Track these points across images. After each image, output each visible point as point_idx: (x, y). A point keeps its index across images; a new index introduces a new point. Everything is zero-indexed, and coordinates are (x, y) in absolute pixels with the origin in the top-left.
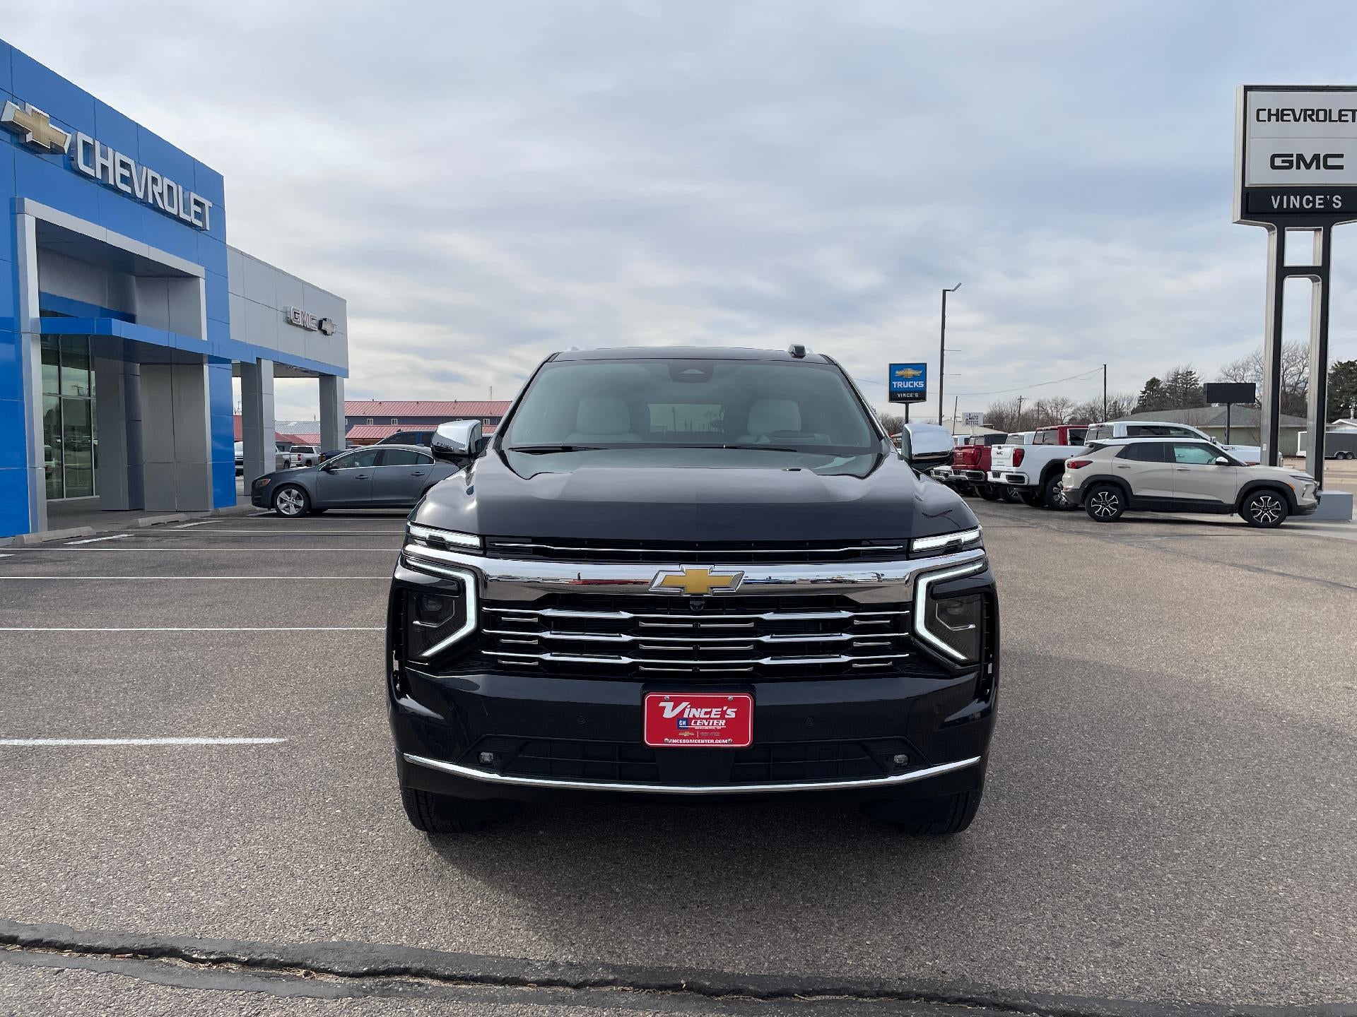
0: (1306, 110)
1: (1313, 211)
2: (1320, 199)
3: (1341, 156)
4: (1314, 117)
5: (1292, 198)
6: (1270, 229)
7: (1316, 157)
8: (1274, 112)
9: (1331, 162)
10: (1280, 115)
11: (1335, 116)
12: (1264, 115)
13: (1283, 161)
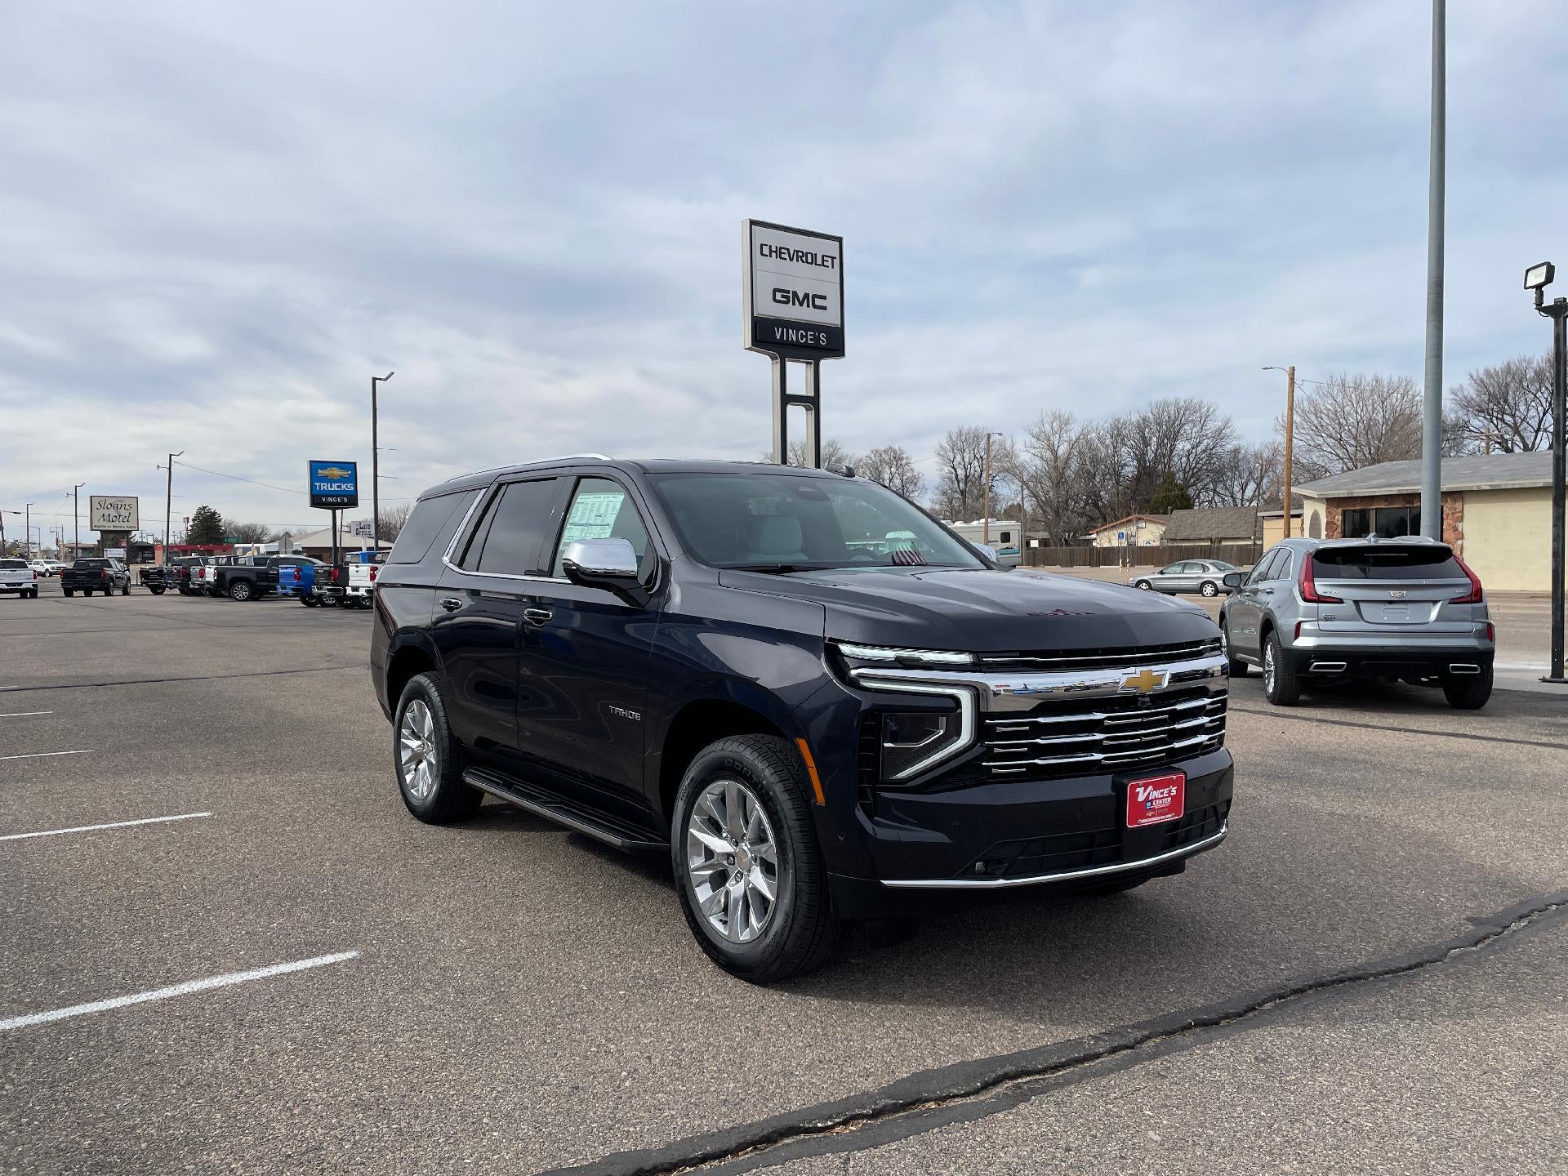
0: (798, 251)
1: (806, 346)
2: (811, 335)
3: (824, 298)
4: (804, 259)
5: (790, 330)
6: (773, 358)
7: (806, 296)
8: (774, 249)
9: (818, 302)
10: (779, 252)
11: (819, 261)
12: (766, 251)
13: (783, 296)
